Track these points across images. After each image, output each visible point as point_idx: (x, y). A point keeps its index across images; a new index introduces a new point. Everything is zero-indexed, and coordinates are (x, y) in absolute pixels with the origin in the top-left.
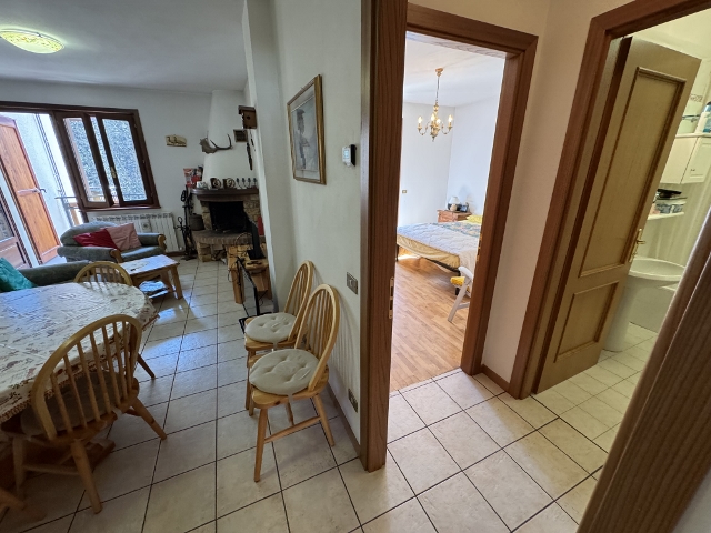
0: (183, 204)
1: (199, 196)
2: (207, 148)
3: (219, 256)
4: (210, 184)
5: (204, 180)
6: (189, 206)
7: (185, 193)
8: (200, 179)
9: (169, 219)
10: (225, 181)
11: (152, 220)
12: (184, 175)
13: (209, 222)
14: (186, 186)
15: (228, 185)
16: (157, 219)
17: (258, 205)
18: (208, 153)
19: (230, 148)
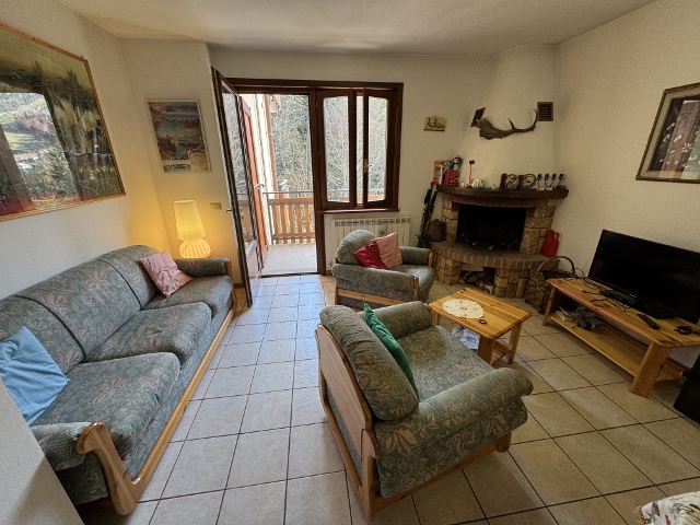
2: (489, 132)
8: (457, 174)
9: (407, 225)
10: (521, 178)
11: (390, 226)
12: (433, 169)
13: (454, 232)
14: (432, 184)
15: (525, 184)
16: (394, 225)
17: (552, 214)
18: (489, 138)
19: (532, 129)
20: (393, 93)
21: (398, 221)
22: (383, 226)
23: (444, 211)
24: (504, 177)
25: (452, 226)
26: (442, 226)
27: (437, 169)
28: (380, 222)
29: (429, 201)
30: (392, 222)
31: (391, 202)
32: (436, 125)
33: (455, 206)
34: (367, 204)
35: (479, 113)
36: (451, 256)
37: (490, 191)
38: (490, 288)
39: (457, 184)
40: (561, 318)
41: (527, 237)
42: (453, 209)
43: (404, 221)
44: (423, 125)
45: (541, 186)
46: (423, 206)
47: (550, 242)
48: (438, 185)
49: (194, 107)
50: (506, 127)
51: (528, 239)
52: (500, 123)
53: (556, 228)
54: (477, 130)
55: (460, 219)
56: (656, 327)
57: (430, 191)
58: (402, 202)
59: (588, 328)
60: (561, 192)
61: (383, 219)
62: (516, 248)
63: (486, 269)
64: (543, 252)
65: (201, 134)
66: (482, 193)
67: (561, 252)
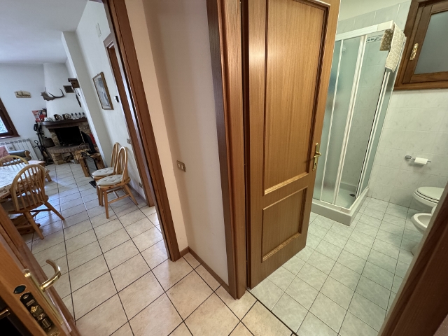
0: (36, 132)
1: (47, 126)
2: (46, 97)
3: (68, 160)
4: (54, 119)
5: (48, 116)
6: (40, 133)
7: (36, 125)
9: (28, 143)
10: (64, 115)
12: (33, 115)
13: (57, 142)
14: (36, 122)
15: (67, 118)
16: (19, 144)
18: (48, 100)
19: (63, 96)
21: (20, 141)
22: (11, 145)
23: (48, 134)
25: (55, 139)
26: (50, 140)
27: (35, 115)
28: (7, 144)
29: (38, 128)
30: (17, 142)
31: (12, 133)
32: (22, 95)
38: (73, 161)
42: (51, 132)
43: (24, 141)
44: (15, 95)
45: (75, 118)
47: (92, 138)
58: (20, 132)
60: (84, 119)
61: (9, 142)
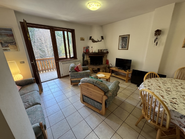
2: (94, 41)
8: (88, 50)
9: (80, 62)
10: (101, 50)
11: (76, 62)
12: (83, 49)
13: (90, 62)
14: (83, 52)
15: (102, 51)
16: (77, 62)
17: (107, 57)
18: (94, 42)
19: (101, 41)
20: (73, 31)
23: (87, 58)
24: (98, 50)
25: (89, 61)
26: (87, 61)
27: (84, 49)
29: (83, 56)
31: (75, 57)
32: (82, 39)
33: (90, 57)
34: (70, 58)
35: (91, 37)
36: (91, 67)
37: (96, 53)
39: (89, 52)
40: (113, 75)
41: (104, 61)
42: (89, 57)
44: (80, 39)
45: (105, 51)
46: (82, 57)
47: (107, 62)
48: (85, 52)
49: (11, 30)
50: (97, 40)
51: (104, 62)
52: (96, 39)
53: (108, 59)
54: (91, 41)
55: (91, 59)
56: (126, 72)
57: (83, 54)
58: (78, 57)
59: (117, 75)
60: (108, 52)
61: (74, 61)
62: (102, 64)
63: (98, 69)
64: (106, 64)
65: (14, 39)
66: (95, 53)
67: (109, 63)
